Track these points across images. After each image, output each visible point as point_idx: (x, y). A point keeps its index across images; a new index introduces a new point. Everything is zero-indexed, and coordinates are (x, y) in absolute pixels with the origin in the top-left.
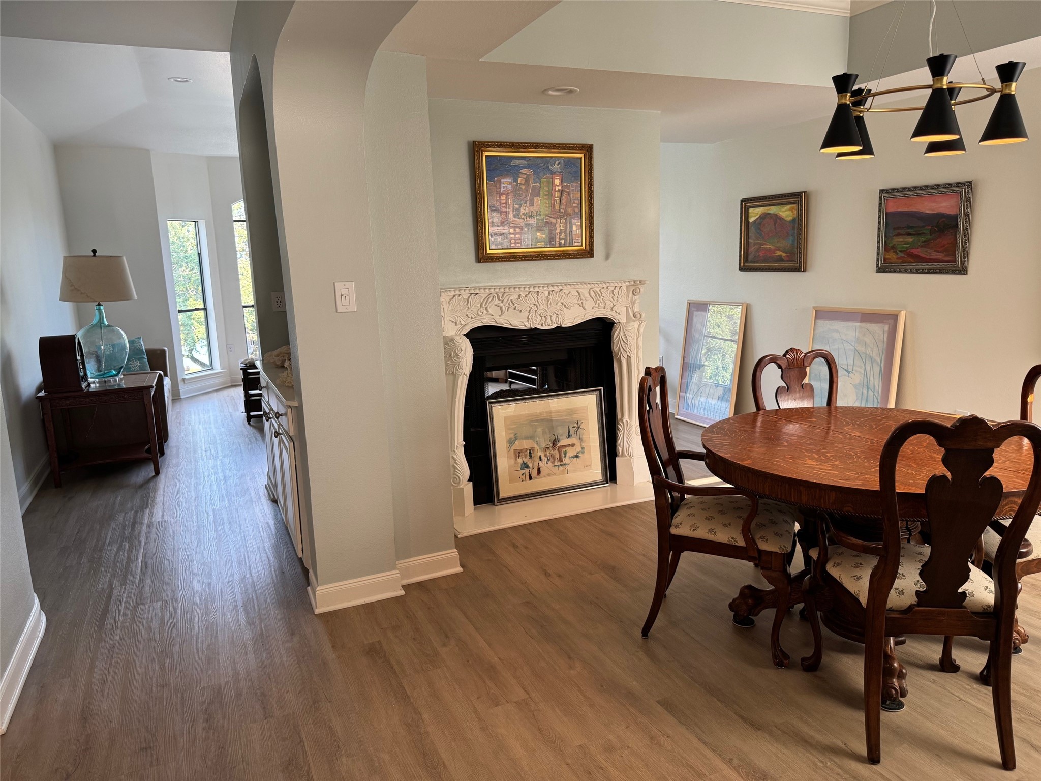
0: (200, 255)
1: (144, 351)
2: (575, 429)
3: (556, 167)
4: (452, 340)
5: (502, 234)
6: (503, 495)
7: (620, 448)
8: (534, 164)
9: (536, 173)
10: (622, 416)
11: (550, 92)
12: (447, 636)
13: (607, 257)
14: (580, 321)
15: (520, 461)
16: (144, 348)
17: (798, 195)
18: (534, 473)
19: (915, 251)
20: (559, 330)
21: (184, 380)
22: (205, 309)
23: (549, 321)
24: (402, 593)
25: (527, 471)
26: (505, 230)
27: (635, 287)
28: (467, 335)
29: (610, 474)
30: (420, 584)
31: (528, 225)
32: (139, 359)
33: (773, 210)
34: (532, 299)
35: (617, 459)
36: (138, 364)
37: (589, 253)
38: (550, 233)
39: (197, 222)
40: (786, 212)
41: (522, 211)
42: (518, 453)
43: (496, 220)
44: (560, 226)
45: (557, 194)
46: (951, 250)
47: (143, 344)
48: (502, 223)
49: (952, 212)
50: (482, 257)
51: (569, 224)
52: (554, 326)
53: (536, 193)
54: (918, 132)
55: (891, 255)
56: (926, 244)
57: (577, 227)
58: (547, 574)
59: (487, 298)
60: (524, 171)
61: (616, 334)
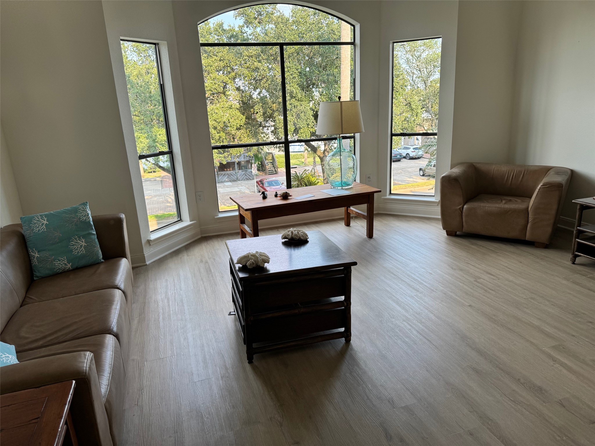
0: (162, 87)
1: (92, 223)
16: (91, 220)
21: (149, 242)
22: (170, 152)
32: (84, 237)
36: (84, 244)
39: (158, 44)
47: (89, 212)
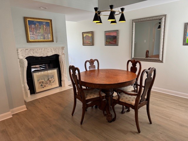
2: (53, 76)
3: (44, 23)
4: (22, 59)
5: (33, 37)
6: (37, 92)
7: (62, 80)
8: (39, 22)
9: (40, 24)
10: (62, 73)
11: (41, 8)
12: (22, 125)
13: (57, 42)
14: (52, 55)
15: (40, 84)
17: (91, 32)
18: (44, 87)
19: (111, 42)
20: (47, 57)
23: (45, 55)
24: (12, 116)
25: (42, 86)
26: (33, 36)
27: (63, 48)
28: (26, 58)
29: (60, 85)
30: (16, 114)
31: (39, 35)
33: (88, 35)
34: (40, 50)
35: (62, 82)
37: (53, 41)
38: (44, 37)
40: (90, 35)
41: (37, 32)
42: (40, 83)
43: (31, 34)
44: (46, 35)
45: (45, 29)
46: (116, 42)
48: (33, 35)
49: (116, 35)
50: (28, 41)
51: (48, 35)
52: (46, 56)
53: (40, 28)
54: (109, 19)
55: (107, 43)
56: (112, 41)
57: (50, 36)
58: (46, 107)
59: (30, 50)
60: (37, 24)
61: (59, 57)
